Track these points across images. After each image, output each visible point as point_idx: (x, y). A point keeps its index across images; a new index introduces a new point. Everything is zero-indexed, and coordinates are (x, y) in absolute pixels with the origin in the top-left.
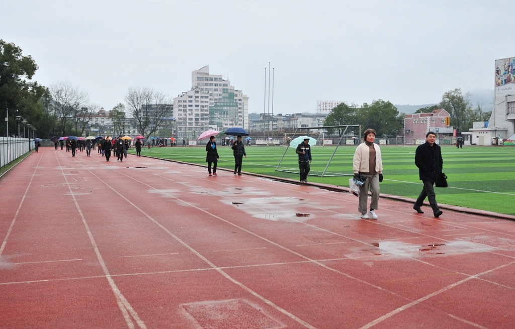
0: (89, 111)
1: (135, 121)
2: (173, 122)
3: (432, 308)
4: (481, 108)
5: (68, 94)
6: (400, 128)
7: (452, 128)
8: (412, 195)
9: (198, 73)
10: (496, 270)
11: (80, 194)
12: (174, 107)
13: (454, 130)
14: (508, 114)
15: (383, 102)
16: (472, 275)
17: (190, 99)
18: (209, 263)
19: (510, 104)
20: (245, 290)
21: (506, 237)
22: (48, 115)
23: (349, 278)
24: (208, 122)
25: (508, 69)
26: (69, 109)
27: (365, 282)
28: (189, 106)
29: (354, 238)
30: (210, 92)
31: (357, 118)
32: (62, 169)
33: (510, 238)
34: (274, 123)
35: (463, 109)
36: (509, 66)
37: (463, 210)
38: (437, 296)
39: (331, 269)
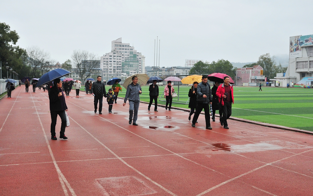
0: (50, 64)
1: (77, 70)
2: (100, 71)
3: (243, 182)
4: (281, 65)
5: (37, 53)
6: (234, 76)
7: (264, 76)
8: (237, 116)
9: (115, 42)
10: (282, 161)
11: (42, 113)
12: (101, 62)
13: (266, 78)
14: (297, 69)
15: (224, 61)
16: (268, 163)
17: (111, 58)
18: (115, 155)
19: (298, 63)
20: (135, 171)
21: (290, 141)
22: (25, 66)
23: (196, 165)
24: (121, 71)
25: (297, 42)
26: (38, 63)
27: (205, 167)
28: (110, 61)
29: (201, 141)
30: (122, 54)
31: (208, 70)
32: (32, 98)
33: (292, 141)
34: (160, 72)
35: (271, 66)
36: (298, 41)
37: (266, 125)
38: (247, 175)
39: (186, 159)
